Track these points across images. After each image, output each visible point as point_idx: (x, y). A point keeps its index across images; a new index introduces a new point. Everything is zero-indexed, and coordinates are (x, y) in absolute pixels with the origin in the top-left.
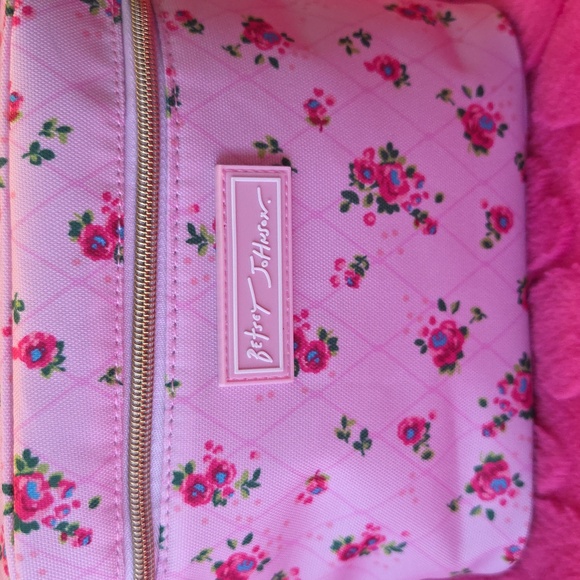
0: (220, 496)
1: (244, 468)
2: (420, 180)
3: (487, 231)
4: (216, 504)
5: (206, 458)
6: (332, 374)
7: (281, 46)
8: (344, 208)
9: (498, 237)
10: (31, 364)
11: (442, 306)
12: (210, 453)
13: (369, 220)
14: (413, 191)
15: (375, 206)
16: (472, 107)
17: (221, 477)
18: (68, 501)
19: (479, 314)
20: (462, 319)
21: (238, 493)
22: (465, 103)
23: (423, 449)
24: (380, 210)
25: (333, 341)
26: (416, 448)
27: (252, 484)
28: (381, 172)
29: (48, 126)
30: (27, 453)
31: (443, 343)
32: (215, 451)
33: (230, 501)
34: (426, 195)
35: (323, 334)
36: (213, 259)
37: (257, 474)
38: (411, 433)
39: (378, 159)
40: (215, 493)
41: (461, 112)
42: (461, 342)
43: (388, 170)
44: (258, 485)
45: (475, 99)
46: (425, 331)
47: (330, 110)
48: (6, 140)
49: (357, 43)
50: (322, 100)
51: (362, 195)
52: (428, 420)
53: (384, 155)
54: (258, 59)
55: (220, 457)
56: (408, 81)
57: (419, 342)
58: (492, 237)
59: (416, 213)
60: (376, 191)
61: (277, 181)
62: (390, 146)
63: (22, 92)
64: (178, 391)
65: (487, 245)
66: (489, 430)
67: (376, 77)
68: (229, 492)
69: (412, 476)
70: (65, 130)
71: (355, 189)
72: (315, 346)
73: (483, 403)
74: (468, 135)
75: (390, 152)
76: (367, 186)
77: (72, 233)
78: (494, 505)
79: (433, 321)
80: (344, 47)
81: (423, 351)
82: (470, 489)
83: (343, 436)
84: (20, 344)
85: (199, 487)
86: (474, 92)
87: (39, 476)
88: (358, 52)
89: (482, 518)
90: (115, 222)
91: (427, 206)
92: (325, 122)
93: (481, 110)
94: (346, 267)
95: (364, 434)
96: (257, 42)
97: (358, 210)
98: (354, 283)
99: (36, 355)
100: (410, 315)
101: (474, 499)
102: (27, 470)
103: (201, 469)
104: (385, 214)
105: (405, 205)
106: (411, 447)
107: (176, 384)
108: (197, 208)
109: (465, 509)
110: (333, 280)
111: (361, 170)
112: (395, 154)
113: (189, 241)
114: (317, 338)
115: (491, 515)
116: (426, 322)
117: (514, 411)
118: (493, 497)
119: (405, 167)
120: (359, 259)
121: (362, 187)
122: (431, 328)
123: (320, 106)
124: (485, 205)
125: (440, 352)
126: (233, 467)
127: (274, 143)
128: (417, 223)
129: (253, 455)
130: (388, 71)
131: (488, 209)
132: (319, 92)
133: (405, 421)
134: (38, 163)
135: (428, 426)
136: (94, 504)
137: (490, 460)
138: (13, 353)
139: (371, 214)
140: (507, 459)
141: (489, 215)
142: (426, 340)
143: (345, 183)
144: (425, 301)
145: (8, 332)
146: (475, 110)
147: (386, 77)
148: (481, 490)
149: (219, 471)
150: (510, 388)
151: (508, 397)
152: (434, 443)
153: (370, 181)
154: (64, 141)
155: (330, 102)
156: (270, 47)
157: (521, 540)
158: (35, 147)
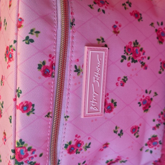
0: (78, 151)
3: (160, 68)
4: (77, 153)
5: (75, 140)
7: (106, 6)
8: (122, 61)
9: (163, 70)
10: (23, 111)
11: (146, 92)
12: (77, 138)
13: (129, 65)
14: (142, 56)
17: (79, 145)
18: (33, 155)
19: (156, 94)
20: (151, 96)
21: (84, 150)
22: (157, 27)
23: (137, 135)
24: (132, 62)
25: (115, 103)
26: (135, 135)
27: (88, 147)
28: (133, 50)
29: (32, 31)
30: (21, 140)
31: (145, 103)
32: (78, 138)
33: (81, 152)
34: (145, 57)
35: (112, 101)
36: (81, 77)
37: (90, 144)
38: (134, 130)
39: (133, 45)
40: (77, 150)
41: (156, 30)
43: (135, 49)
44: (90, 147)
45: (160, 26)
46: (141, 100)
47: (120, 28)
48: (17, 34)
50: (117, 25)
51: (127, 57)
52: (139, 126)
53: (134, 44)
54: (99, 10)
55: (79, 139)
56: (142, 19)
57: (139, 103)
58: (162, 70)
59: (142, 63)
60: (131, 56)
61: (104, 52)
62: (136, 41)
63: (23, 18)
64: (68, 119)
65: (160, 73)
66: (154, 128)
67: (133, 18)
68: (81, 149)
70: (38, 32)
71: (126, 55)
73: (154, 121)
74: (158, 38)
75: (136, 43)
76: (129, 54)
78: (153, 149)
79: (143, 96)
80: (124, 7)
81: (140, 106)
82: (146, 145)
83: (115, 132)
84: (20, 105)
85: (72, 149)
86: (160, 24)
87: (24, 147)
88: (128, 9)
89: (148, 153)
91: (145, 61)
92: (118, 33)
93: (162, 30)
94: (121, 80)
95: (121, 131)
96: (98, 4)
98: (123, 85)
99: (25, 108)
100: (137, 95)
101: (147, 147)
102: (20, 146)
103: (73, 143)
104: (133, 63)
105: (139, 60)
106: (133, 134)
107: (68, 117)
108: (78, 60)
109: (144, 150)
110: (117, 84)
111: (128, 49)
112: (137, 43)
113: (75, 71)
114: (111, 102)
115: (151, 152)
116: (141, 97)
118: (153, 147)
119: (140, 48)
120: (125, 77)
121: (127, 54)
122: (143, 98)
123: (117, 27)
124: (161, 60)
125: (144, 106)
126: (83, 142)
127: (103, 39)
128: (142, 66)
129: (89, 138)
130: (136, 16)
131: (161, 62)
132: (117, 22)
133: (133, 127)
134: (28, 43)
135: (139, 128)
136: (41, 155)
138: (16, 107)
139: (129, 63)
141: (161, 63)
142: (141, 102)
143: (122, 53)
144: (142, 90)
145: (15, 100)
146: (160, 30)
147: (136, 18)
149: (79, 143)
150: (162, 116)
151: (161, 119)
153: (130, 52)
154: (37, 36)
155: (120, 26)
156: (102, 6)
158: (27, 38)
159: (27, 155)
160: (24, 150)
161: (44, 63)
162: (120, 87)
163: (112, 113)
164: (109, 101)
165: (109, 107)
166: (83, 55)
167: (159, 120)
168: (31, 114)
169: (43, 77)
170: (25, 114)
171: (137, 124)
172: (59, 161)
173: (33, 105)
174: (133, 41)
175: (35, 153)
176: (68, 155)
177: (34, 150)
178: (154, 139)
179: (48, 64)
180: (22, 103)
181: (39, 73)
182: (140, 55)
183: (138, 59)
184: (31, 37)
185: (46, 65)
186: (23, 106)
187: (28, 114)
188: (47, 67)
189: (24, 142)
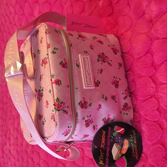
0: (86, 107)
1: (89, 102)
2: (108, 58)
6: (100, 87)
8: (98, 62)
10: (56, 84)
11: (114, 77)
13: (102, 63)
14: (107, 59)
15: (102, 61)
16: (113, 48)
17: (86, 103)
18: (64, 106)
19: (120, 79)
21: (88, 106)
23: (115, 101)
24: (103, 62)
25: (99, 82)
26: (114, 100)
28: (102, 56)
29: (55, 48)
30: (57, 98)
35: (98, 81)
37: (91, 103)
38: (113, 98)
39: (101, 55)
40: (85, 106)
41: (112, 48)
42: (118, 83)
43: (103, 56)
45: (113, 47)
49: (95, 38)
51: (100, 60)
54: (82, 40)
55: (85, 100)
57: (112, 83)
58: (120, 67)
59: (108, 63)
63: (50, 44)
64: (78, 89)
65: (119, 68)
66: (124, 99)
67: (99, 43)
68: (87, 106)
69: (114, 105)
70: (57, 49)
71: (99, 59)
72: (97, 83)
73: (123, 94)
74: (113, 52)
75: (103, 54)
77: (60, 64)
81: (113, 84)
82: (123, 110)
83: (103, 97)
84: (54, 81)
90: (66, 63)
92: (93, 49)
94: (100, 71)
95: (106, 97)
97: (100, 62)
98: (101, 73)
99: (57, 83)
100: (110, 79)
102: (58, 101)
103: (83, 102)
104: (104, 63)
107: (77, 88)
108: (77, 61)
110: (98, 72)
111: (99, 56)
112: (104, 54)
113: (77, 66)
115: (127, 114)
116: (112, 80)
117: (128, 96)
118: (127, 111)
120: (101, 69)
127: (86, 52)
128: (109, 64)
129: (90, 100)
132: (91, 45)
133: (112, 96)
134: (54, 54)
137: (125, 104)
140: (128, 103)
144: (112, 76)
145: (51, 80)
147: (100, 43)
148: (125, 110)
149: (85, 103)
150: (127, 91)
151: (126, 93)
152: (117, 100)
154: (57, 50)
155: (93, 46)
157: (132, 118)
158: (53, 51)
159: (61, 106)
160: (60, 103)
161: (62, 62)
162: (100, 74)
163: (99, 87)
164: (96, 81)
165: (97, 84)
166: (79, 59)
167: (126, 94)
168: (60, 85)
169: (63, 68)
170: (58, 85)
171: (114, 94)
172: (77, 113)
173: (61, 81)
174: (101, 52)
175: (65, 105)
176: (81, 109)
177: (64, 104)
178: (126, 105)
179: (64, 62)
180: (55, 80)
181: (61, 66)
182: (106, 59)
183: (106, 61)
184: (55, 51)
185: (63, 63)
186: (56, 82)
187: (59, 85)
188: (64, 64)
189: (59, 99)
